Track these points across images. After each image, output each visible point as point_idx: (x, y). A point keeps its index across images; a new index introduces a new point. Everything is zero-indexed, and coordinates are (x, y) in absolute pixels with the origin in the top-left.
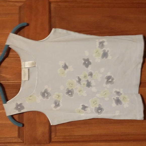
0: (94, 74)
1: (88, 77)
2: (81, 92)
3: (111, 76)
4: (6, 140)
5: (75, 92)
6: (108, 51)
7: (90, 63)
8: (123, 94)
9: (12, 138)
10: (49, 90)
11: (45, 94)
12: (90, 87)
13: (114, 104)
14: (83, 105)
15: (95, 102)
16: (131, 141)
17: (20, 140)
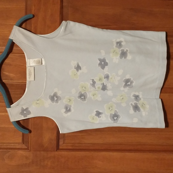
0: (110, 77)
1: (104, 79)
2: (95, 96)
3: (131, 79)
4: (10, 145)
5: (88, 96)
6: (127, 50)
7: (106, 64)
8: (142, 99)
9: (16, 143)
10: (59, 94)
11: (54, 98)
12: (106, 90)
13: (132, 111)
14: (97, 111)
15: (111, 108)
16: (147, 152)
17: (24, 146)
